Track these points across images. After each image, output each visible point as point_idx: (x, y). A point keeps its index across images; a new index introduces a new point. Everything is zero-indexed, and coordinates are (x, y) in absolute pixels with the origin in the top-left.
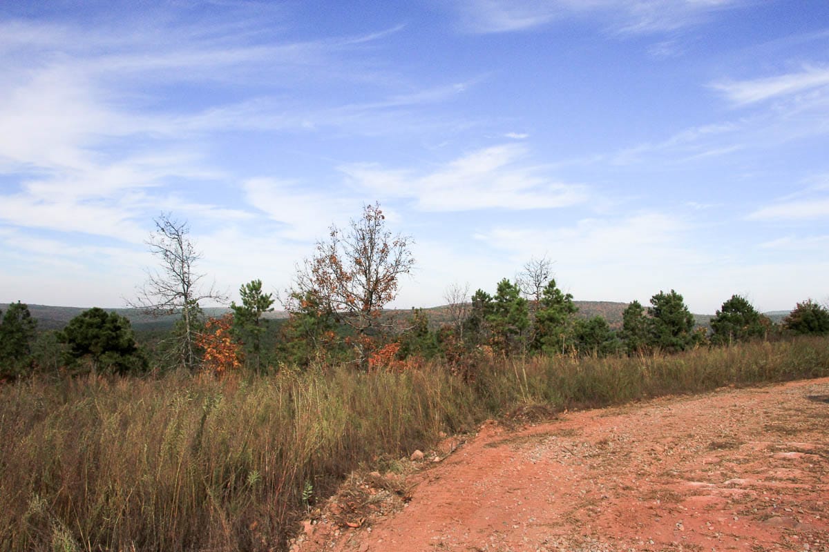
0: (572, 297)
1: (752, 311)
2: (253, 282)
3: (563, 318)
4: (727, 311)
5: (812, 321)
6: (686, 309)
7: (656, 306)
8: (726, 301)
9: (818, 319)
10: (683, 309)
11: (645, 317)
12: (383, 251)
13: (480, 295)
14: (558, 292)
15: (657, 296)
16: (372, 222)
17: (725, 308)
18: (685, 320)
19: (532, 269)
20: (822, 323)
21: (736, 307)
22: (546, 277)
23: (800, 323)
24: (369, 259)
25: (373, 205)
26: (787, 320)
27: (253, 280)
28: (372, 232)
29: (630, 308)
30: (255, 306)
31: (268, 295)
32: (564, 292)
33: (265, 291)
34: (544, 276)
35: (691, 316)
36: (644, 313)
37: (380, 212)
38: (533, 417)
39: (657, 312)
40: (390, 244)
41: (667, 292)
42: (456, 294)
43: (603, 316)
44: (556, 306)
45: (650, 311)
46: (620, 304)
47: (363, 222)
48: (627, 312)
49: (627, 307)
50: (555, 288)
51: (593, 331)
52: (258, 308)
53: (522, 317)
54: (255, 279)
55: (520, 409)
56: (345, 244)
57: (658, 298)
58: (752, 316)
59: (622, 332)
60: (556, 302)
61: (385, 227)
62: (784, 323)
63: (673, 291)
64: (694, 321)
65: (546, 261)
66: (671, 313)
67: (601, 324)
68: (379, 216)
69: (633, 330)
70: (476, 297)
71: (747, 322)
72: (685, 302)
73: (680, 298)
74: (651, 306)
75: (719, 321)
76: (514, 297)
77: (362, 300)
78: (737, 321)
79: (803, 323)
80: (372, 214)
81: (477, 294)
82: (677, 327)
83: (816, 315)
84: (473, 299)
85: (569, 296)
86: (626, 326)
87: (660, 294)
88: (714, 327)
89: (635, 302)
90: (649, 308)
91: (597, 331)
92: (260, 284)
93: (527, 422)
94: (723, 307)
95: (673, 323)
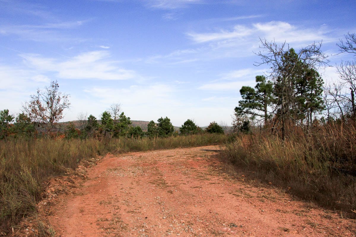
0: (130, 118)
1: (194, 125)
2: (5, 110)
3: (126, 126)
4: (186, 125)
5: (215, 129)
6: (171, 124)
7: (159, 123)
8: (185, 122)
9: (217, 128)
10: (170, 124)
11: (156, 127)
12: (58, 100)
13: (91, 117)
14: (125, 116)
15: (160, 119)
16: (54, 88)
17: (185, 124)
18: (171, 128)
19: (113, 107)
20: (218, 130)
21: (189, 123)
22: (118, 111)
23: (211, 130)
24: (52, 102)
25: (55, 81)
26: (207, 128)
27: (5, 109)
28: (54, 92)
29: (150, 123)
30: (6, 120)
31: (11, 115)
32: (127, 117)
33: (10, 114)
34: (118, 110)
35: (173, 127)
36: (156, 125)
37: (58, 84)
38: (120, 152)
39: (160, 125)
40: (61, 97)
41: (164, 118)
42: (82, 116)
43: (140, 126)
44: (124, 122)
45: (157, 125)
46: (147, 122)
47: (50, 88)
48: (149, 125)
49: (149, 123)
50: (124, 115)
51: (136, 132)
52: (7, 121)
53: (111, 125)
54: (6, 109)
55: (117, 151)
56: (43, 96)
57: (160, 120)
58: (194, 127)
59: (147, 132)
60: (124, 121)
61: (59, 90)
62: (206, 129)
63: (167, 117)
64: (174, 129)
65: (119, 104)
66: (166, 125)
67: (139, 129)
68: (57, 86)
69: (151, 131)
70: (90, 118)
71: (193, 129)
72: (171, 121)
73: (169, 120)
74: (158, 123)
75: (183, 129)
76: (109, 118)
77: (49, 118)
78: (189, 129)
79: (212, 130)
80: (54, 85)
81: (90, 116)
82: (168, 131)
83: (216, 127)
84: (89, 118)
85: (129, 118)
86: (149, 130)
87: (161, 118)
88: (181, 131)
89: (152, 121)
90: (157, 123)
91: (138, 132)
92: (8, 111)
93: (119, 154)
94: (184, 124)
95: (166, 129)
